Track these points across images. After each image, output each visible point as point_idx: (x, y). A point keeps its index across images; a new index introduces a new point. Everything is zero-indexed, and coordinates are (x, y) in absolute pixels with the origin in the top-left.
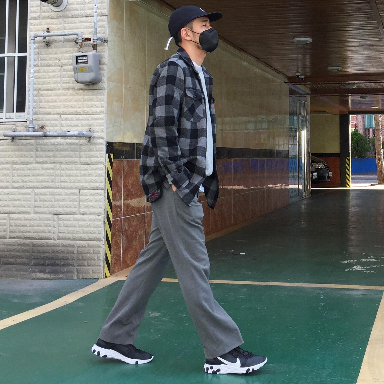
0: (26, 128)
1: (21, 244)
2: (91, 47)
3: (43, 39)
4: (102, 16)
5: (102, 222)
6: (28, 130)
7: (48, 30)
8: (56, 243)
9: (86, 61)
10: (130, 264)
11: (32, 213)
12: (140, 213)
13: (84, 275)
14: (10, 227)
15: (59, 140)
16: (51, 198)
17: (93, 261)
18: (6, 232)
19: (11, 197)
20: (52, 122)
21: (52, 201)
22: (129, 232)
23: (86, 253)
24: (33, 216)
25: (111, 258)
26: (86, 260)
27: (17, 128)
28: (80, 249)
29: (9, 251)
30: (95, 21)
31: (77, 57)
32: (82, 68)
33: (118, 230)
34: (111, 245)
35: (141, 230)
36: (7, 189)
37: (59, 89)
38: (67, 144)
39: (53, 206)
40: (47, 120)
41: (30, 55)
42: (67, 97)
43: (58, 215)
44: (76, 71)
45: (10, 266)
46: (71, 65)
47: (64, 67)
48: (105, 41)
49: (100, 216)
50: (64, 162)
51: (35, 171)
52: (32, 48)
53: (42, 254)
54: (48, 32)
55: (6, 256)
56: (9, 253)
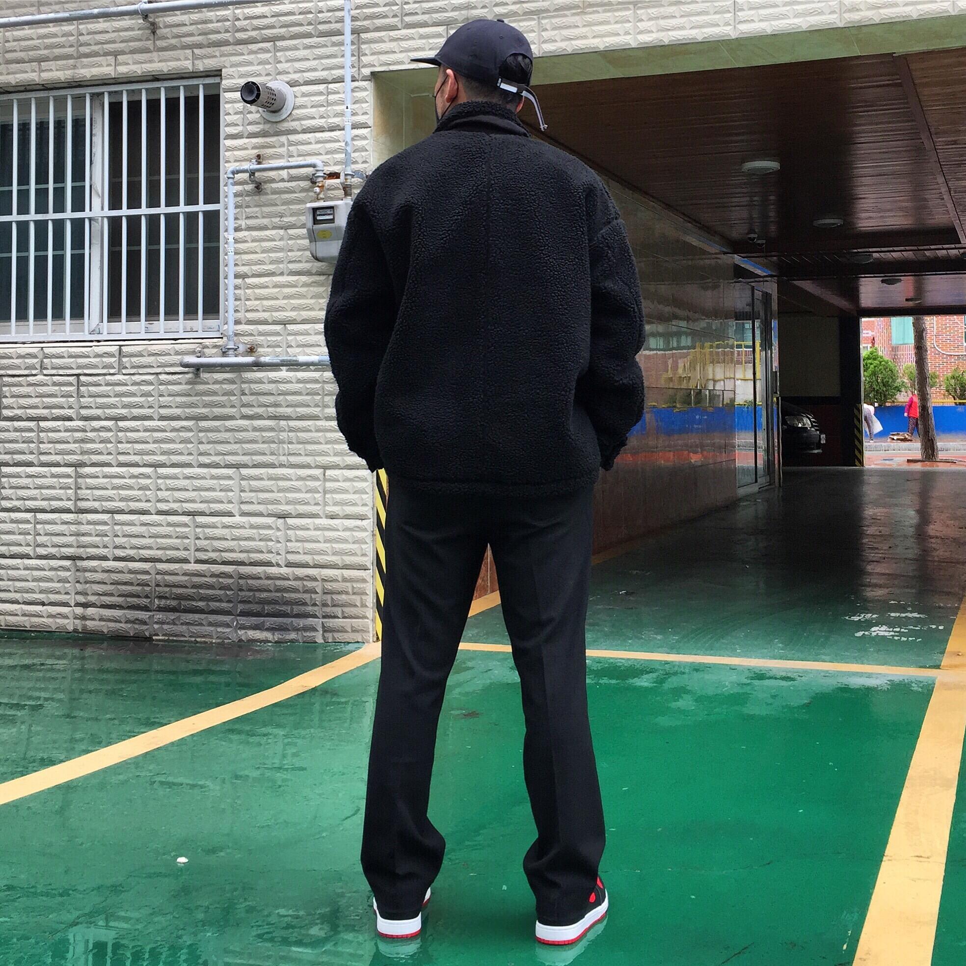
0: (221, 349)
1: (216, 573)
2: (340, 189)
3: (250, 175)
4: (362, 128)
5: (369, 533)
6: (224, 354)
7: (259, 159)
8: (282, 572)
9: (331, 217)
11: (237, 514)
13: (335, 635)
14: (197, 541)
15: (284, 373)
16: (271, 486)
17: (352, 609)
18: (188, 550)
19: (198, 483)
20: (269, 338)
21: (272, 491)
23: (339, 593)
24: (238, 519)
26: (340, 607)
27: (205, 350)
28: (329, 586)
29: (194, 586)
30: (348, 139)
31: (315, 210)
32: (324, 231)
36: (189, 469)
37: (282, 274)
38: (299, 381)
39: (276, 502)
40: (261, 334)
41: (226, 208)
42: (297, 289)
43: (284, 518)
44: (313, 237)
45: (197, 616)
46: (303, 226)
47: (291, 232)
49: (364, 521)
50: (294, 416)
51: (241, 434)
52: (231, 196)
53: (256, 593)
54: (259, 163)
55: (189, 595)
56: (195, 591)
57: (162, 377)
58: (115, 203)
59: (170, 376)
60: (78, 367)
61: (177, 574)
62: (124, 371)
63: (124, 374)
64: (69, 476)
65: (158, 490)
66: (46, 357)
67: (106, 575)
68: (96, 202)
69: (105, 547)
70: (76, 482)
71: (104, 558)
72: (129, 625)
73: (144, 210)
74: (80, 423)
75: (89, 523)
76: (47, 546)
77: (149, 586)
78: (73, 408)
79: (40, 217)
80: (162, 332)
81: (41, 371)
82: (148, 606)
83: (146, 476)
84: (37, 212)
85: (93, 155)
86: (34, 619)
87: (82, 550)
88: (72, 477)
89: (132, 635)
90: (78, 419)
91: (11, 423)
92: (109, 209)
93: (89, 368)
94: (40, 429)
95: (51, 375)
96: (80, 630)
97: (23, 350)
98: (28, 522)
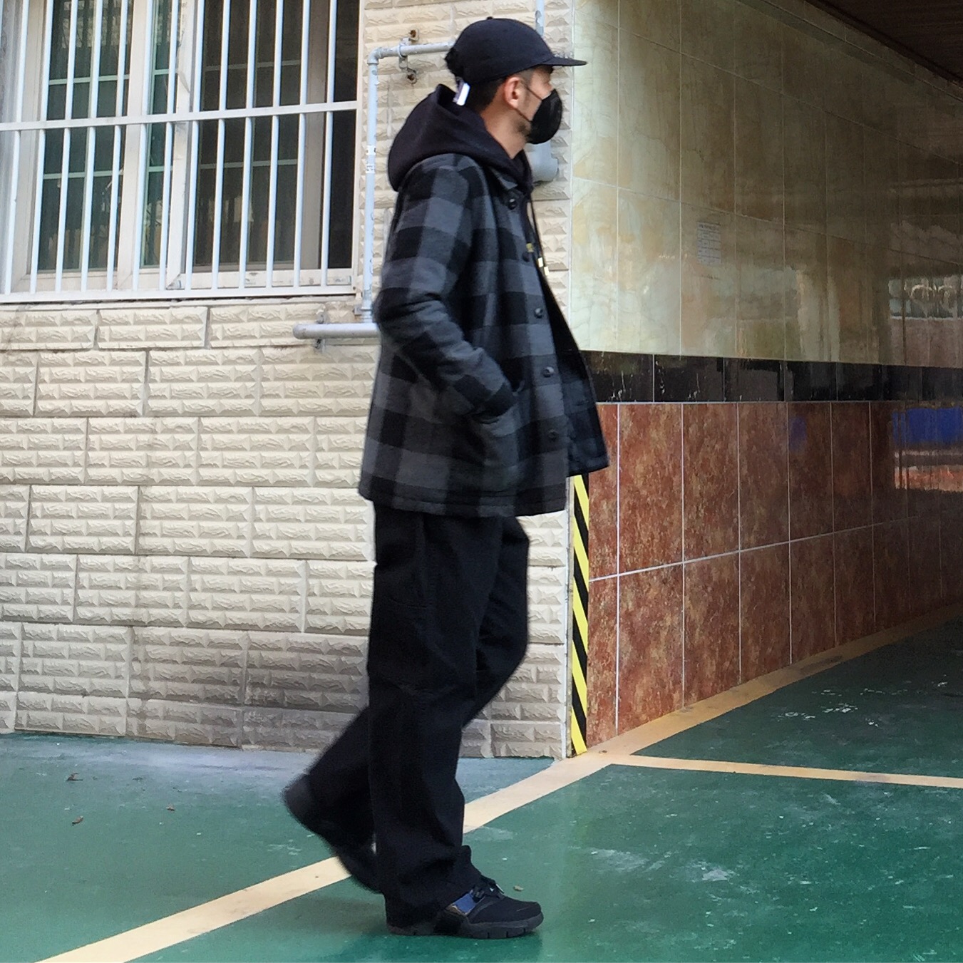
0: (353, 311)
1: (337, 647)
3: (401, 60)
5: (563, 588)
6: (356, 317)
7: (414, 36)
10: (644, 717)
12: (668, 563)
13: (511, 745)
14: (310, 599)
17: (536, 706)
18: (297, 612)
19: (313, 510)
22: (638, 618)
23: (517, 680)
25: (588, 695)
26: (519, 701)
27: (331, 313)
29: (306, 667)
30: (539, 8)
33: (605, 612)
34: (586, 657)
35: (673, 614)
36: (301, 489)
41: (365, 107)
45: (307, 714)
49: (554, 569)
52: (373, 89)
54: (414, 42)
55: (297, 682)
56: (305, 675)
57: (267, 352)
58: (209, 102)
59: (279, 349)
60: (147, 339)
61: (279, 649)
62: (214, 344)
63: (213, 348)
64: (128, 499)
65: (255, 521)
66: (105, 324)
67: (177, 648)
68: (183, 98)
69: (177, 606)
70: (138, 509)
71: (175, 624)
72: (209, 727)
73: (249, 111)
74: (148, 421)
75: (154, 570)
76: (93, 605)
77: (239, 667)
78: (138, 398)
79: (104, 122)
80: (269, 286)
81: (95, 344)
82: (237, 697)
83: (240, 500)
84: (100, 114)
85: (181, 33)
86: (70, 716)
87: (144, 610)
88: (133, 501)
89: (211, 741)
90: (144, 415)
91: (50, 420)
92: (200, 110)
93: (165, 339)
94: (89, 430)
95: (109, 350)
96: (136, 734)
97: (72, 313)
98: (67, 568)
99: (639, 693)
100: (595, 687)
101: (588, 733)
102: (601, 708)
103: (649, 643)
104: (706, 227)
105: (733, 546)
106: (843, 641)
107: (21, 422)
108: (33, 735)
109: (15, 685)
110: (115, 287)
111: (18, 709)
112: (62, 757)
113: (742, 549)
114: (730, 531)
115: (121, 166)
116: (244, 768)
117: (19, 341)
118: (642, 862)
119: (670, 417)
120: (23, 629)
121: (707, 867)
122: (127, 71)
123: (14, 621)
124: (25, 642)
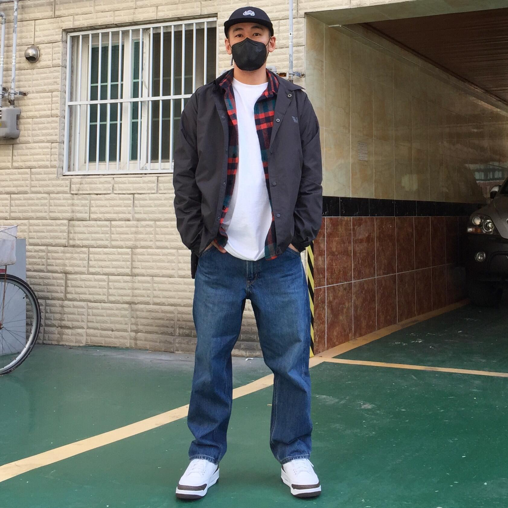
4: (299, 46)
10: (337, 343)
12: (346, 282)
22: (334, 304)
25: (314, 334)
30: (291, 53)
33: (320, 301)
35: (349, 302)
48: (303, 75)
58: (156, 93)
60: (133, 190)
61: (189, 314)
62: (160, 192)
63: (160, 193)
64: (128, 254)
65: (178, 263)
66: (116, 184)
67: (149, 313)
68: (145, 91)
69: (148, 296)
70: (132, 257)
71: (148, 303)
72: (162, 344)
73: (172, 97)
74: (135, 223)
75: (139, 282)
76: (115, 295)
77: (174, 321)
78: (130, 213)
79: (114, 101)
81: (113, 191)
82: (173, 332)
83: (173, 255)
84: (112, 98)
85: (144, 64)
86: (107, 339)
87: (135, 298)
88: (129, 255)
89: (163, 350)
90: (133, 220)
91: (96, 222)
92: (152, 96)
93: (140, 190)
94: (111, 226)
95: (119, 194)
96: (134, 347)
97: (103, 179)
98: (104, 281)
99: (335, 333)
100: (317, 331)
101: (314, 349)
102: (320, 339)
103: (339, 314)
104: (361, 144)
105: (373, 275)
106: (419, 314)
107: (84, 222)
108: (92, 346)
109: (85, 327)
110: (120, 168)
111: (86, 336)
112: (104, 355)
113: (377, 276)
114: (372, 269)
115: (121, 120)
116: (177, 361)
117: (82, 190)
118: (337, 400)
119: (347, 223)
120: (87, 305)
121: (363, 403)
122: (122, 80)
123: (84, 302)
124: (89, 310)
